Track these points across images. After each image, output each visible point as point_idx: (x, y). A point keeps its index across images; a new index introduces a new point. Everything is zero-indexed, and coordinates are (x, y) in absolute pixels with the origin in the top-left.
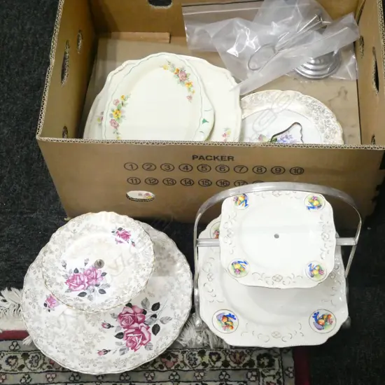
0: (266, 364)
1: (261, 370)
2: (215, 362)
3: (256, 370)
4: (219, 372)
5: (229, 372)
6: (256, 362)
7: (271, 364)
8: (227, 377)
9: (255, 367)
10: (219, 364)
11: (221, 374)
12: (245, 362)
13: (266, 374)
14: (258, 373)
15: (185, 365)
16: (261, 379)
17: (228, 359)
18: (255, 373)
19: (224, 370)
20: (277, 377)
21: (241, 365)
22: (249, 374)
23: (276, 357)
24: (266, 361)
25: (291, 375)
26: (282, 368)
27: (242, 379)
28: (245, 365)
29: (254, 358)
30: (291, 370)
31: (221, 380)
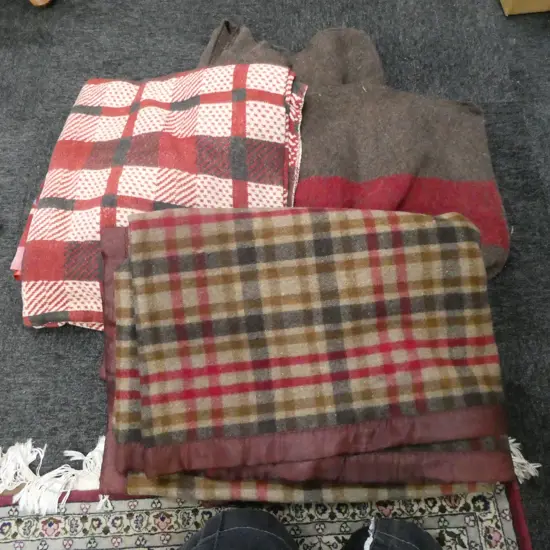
0: (482, 507)
1: (478, 514)
2: (431, 508)
3: (473, 514)
4: (437, 518)
5: (447, 518)
6: (472, 506)
7: (486, 507)
8: (446, 524)
9: (471, 511)
10: (436, 509)
11: (440, 521)
12: (461, 505)
13: (483, 518)
14: (476, 517)
15: (403, 512)
16: (480, 523)
17: (444, 504)
18: (472, 518)
19: (442, 516)
20: (495, 521)
21: (458, 509)
22: (467, 519)
23: (490, 499)
24: (481, 504)
25: (508, 518)
26: (498, 510)
27: (462, 525)
28: (461, 509)
29: (469, 501)
30: (507, 512)
31: (441, 527)
